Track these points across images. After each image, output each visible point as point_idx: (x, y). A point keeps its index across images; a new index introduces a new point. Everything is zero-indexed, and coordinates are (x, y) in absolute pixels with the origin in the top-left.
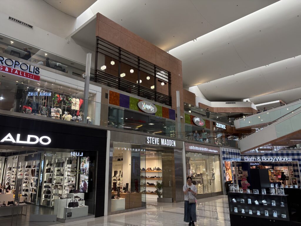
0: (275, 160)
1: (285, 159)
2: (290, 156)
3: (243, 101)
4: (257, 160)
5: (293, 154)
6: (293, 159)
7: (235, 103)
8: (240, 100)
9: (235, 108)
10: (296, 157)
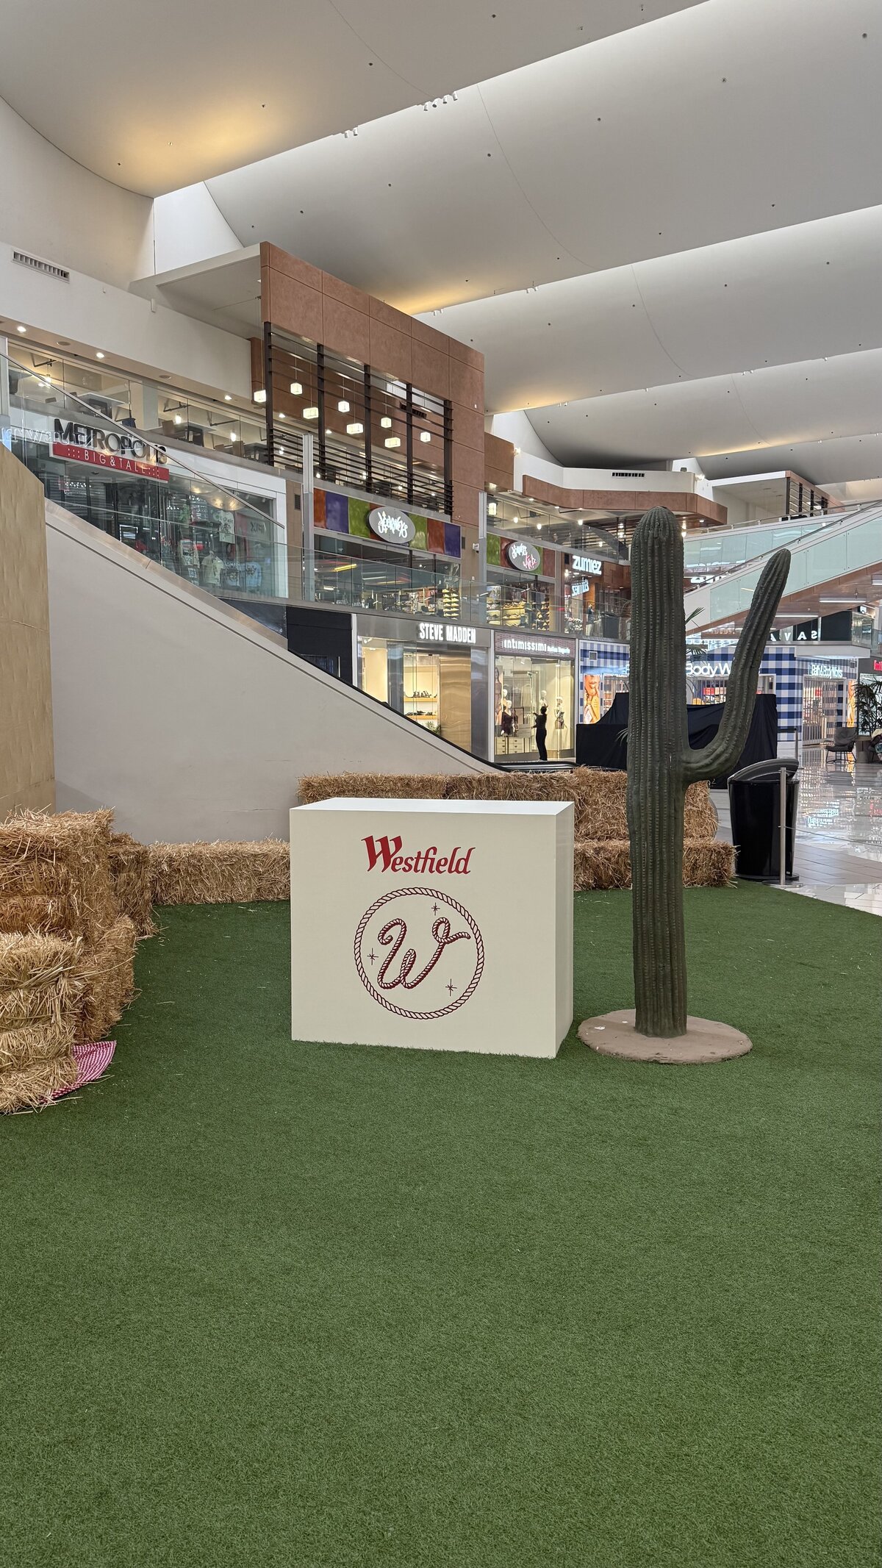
0: (718, 672)
3: (670, 469)
7: (643, 475)
8: (660, 464)
9: (640, 493)
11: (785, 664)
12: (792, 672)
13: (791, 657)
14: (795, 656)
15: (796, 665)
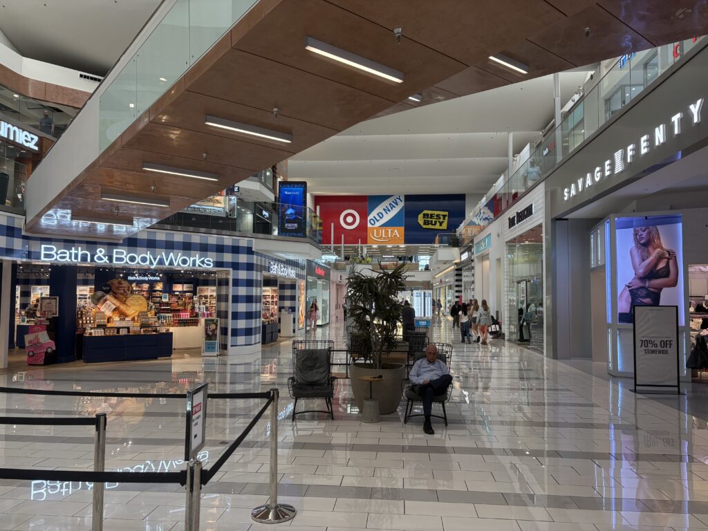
0: (161, 262)
1: (194, 262)
2: (209, 253)
4: (92, 260)
5: (220, 249)
6: (219, 264)
10: (228, 257)
11: (243, 258)
12: (250, 267)
13: (249, 251)
14: (254, 250)
15: (255, 259)
